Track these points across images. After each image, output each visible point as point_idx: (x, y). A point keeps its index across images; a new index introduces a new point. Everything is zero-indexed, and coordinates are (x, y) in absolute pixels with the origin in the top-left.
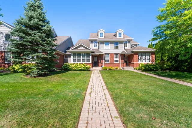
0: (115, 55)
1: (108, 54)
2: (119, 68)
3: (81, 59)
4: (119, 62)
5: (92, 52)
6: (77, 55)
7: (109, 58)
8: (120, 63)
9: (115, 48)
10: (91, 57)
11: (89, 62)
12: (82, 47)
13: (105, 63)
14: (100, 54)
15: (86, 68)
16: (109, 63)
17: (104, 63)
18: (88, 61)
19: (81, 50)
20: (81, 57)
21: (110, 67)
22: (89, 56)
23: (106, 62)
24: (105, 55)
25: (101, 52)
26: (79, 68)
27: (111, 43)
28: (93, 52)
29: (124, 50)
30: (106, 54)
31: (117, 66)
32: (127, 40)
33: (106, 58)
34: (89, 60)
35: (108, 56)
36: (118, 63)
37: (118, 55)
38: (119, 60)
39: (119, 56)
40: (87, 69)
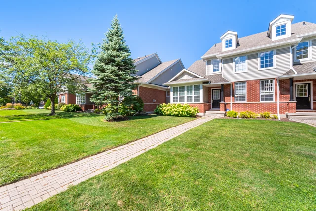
0: (262, 82)
1: (244, 82)
2: (271, 116)
3: (185, 96)
4: (276, 100)
5: (205, 82)
6: (179, 90)
7: (245, 91)
8: (278, 102)
9: (262, 67)
10: (201, 91)
11: (199, 100)
12: (186, 75)
13: (235, 102)
14: (222, 85)
15: (187, 112)
16: (246, 102)
17: (231, 103)
18: (197, 99)
19: (184, 80)
20: (185, 92)
21: (244, 112)
22: (199, 90)
23: (237, 100)
24: (235, 86)
25: (224, 80)
26: (175, 112)
27: (252, 55)
28: (207, 82)
29: (291, 67)
30: (237, 83)
31: (269, 110)
32: (301, 39)
33: (237, 93)
34: (199, 97)
35: (245, 86)
36: (274, 101)
37: (271, 81)
38: (276, 94)
39: (276, 85)
40: (188, 114)
